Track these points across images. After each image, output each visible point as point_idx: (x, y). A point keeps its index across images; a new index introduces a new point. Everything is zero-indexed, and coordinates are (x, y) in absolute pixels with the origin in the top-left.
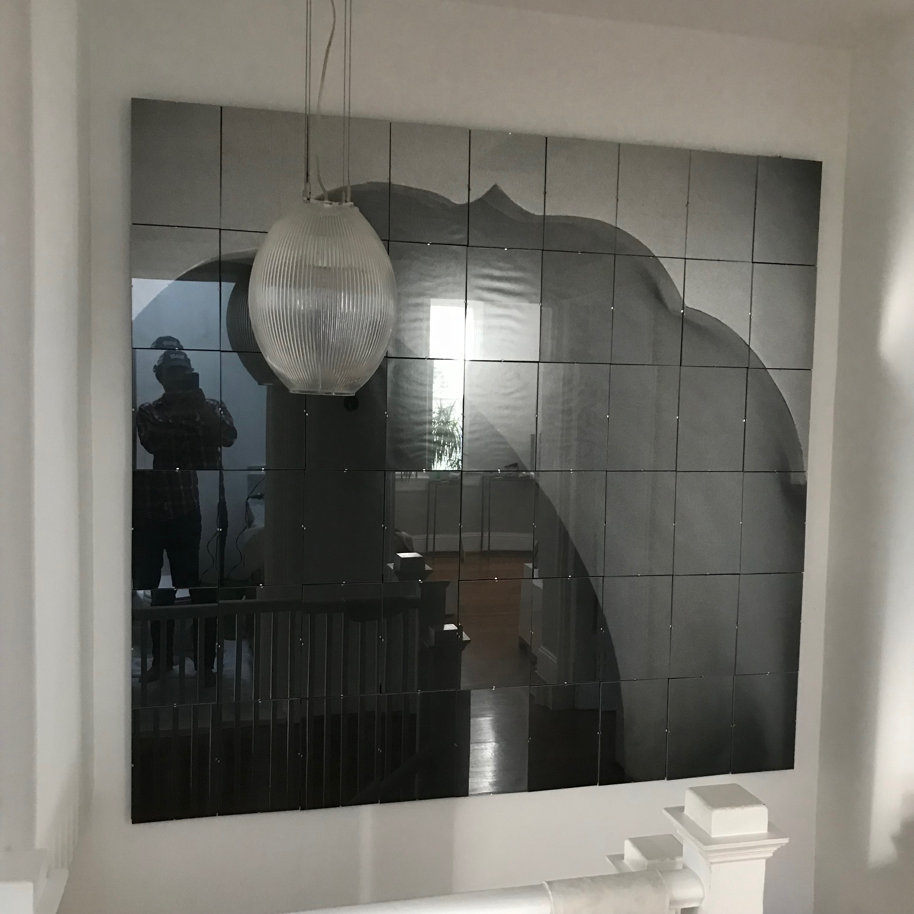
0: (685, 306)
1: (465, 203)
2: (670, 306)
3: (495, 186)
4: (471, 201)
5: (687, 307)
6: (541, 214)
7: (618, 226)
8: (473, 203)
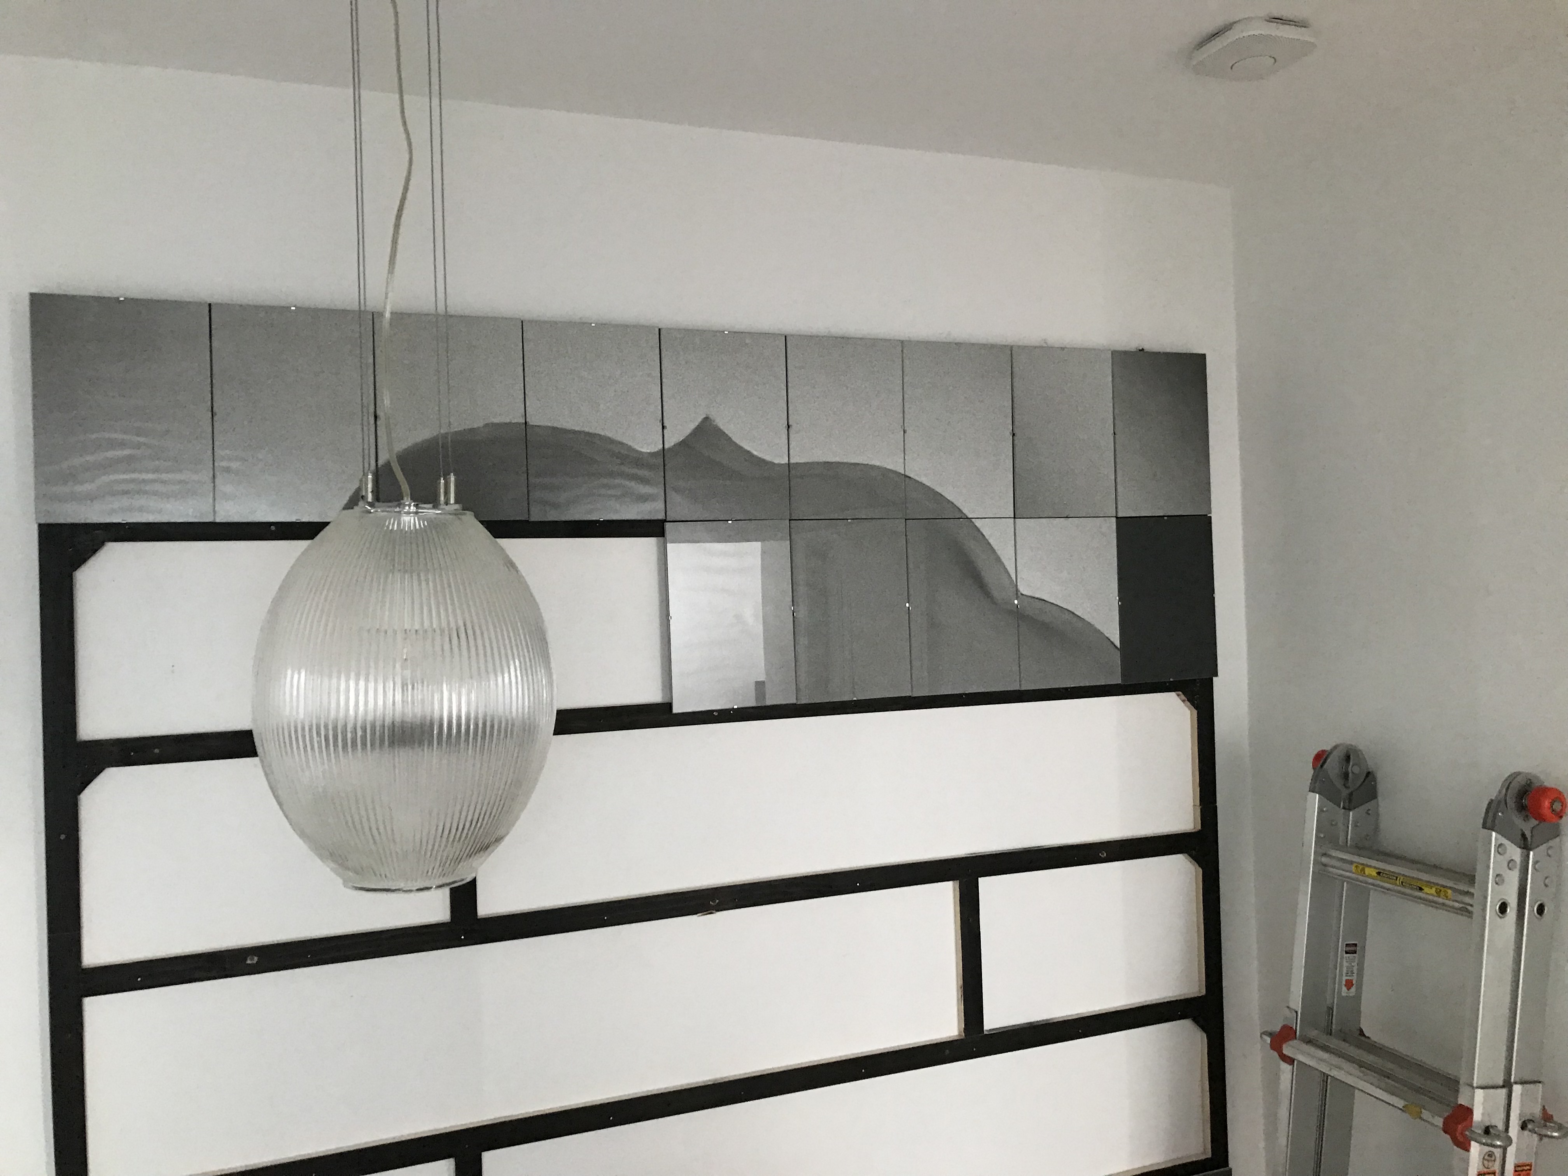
0: (1019, 594)
1: (656, 450)
2: (995, 593)
3: (707, 419)
4: (666, 447)
5: (1022, 594)
6: (785, 461)
7: (907, 474)
8: (669, 449)
